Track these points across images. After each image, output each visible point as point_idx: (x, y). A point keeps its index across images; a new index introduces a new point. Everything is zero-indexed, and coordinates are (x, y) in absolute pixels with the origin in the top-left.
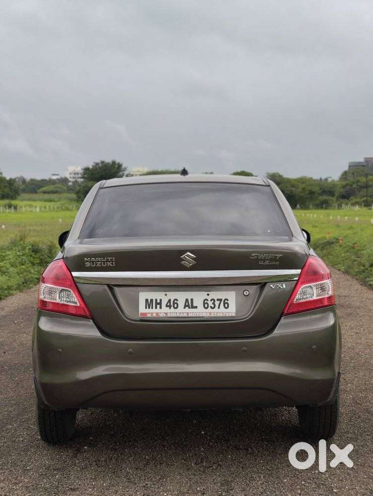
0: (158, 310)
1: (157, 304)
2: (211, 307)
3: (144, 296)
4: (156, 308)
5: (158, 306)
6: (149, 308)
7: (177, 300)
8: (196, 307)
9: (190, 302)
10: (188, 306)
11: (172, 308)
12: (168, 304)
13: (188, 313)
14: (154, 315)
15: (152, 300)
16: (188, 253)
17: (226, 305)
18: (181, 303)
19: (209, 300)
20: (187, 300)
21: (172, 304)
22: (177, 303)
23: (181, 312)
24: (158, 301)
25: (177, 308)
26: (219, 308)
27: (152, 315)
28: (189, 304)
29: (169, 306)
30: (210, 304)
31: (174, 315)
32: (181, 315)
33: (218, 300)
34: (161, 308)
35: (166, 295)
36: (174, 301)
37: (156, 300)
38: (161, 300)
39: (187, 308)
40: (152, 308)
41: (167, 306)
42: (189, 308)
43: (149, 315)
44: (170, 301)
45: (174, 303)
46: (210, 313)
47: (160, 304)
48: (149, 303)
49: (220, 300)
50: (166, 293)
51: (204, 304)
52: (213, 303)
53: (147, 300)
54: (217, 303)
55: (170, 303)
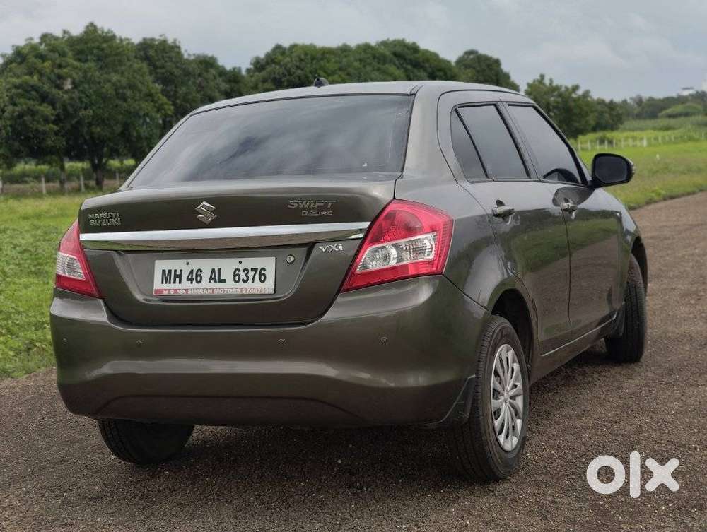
0: (177, 286)
1: (176, 276)
2: (243, 280)
3: (161, 265)
4: (174, 282)
5: (177, 279)
6: (166, 283)
7: (201, 271)
8: (224, 281)
9: (217, 272)
10: (215, 279)
11: (194, 282)
12: (190, 277)
13: (213, 290)
14: (172, 292)
15: (170, 271)
16: (204, 203)
17: (263, 277)
18: (206, 275)
19: (241, 269)
20: (213, 271)
21: (194, 277)
22: (200, 276)
23: (206, 287)
24: (178, 273)
25: (200, 282)
26: (253, 281)
27: (169, 292)
28: (216, 277)
29: (190, 279)
30: (243, 275)
31: (196, 292)
32: (206, 292)
33: (252, 270)
34: (180, 282)
35: (188, 264)
36: (197, 272)
37: (175, 271)
38: (181, 271)
39: (213, 282)
40: (170, 283)
41: (188, 279)
42: (215, 282)
43: (165, 293)
44: (192, 272)
45: (197, 275)
46: (241, 290)
47: (180, 276)
48: (166, 276)
49: (255, 270)
50: (188, 261)
51: (235, 275)
52: (246, 275)
53: (164, 271)
54: (251, 274)
55: (192, 276)
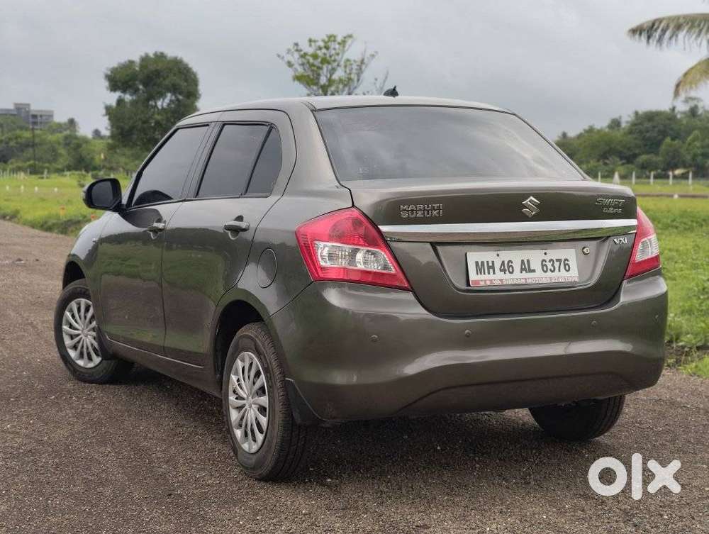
0: (491, 276)
1: (489, 267)
2: (551, 270)
3: (475, 256)
4: (489, 273)
5: (491, 270)
6: (481, 274)
7: (512, 262)
8: (534, 271)
9: (526, 263)
10: (525, 269)
11: (507, 272)
12: (502, 268)
13: (526, 279)
14: (488, 283)
15: (482, 263)
17: (567, 267)
18: (517, 267)
19: (548, 260)
20: (523, 261)
21: (506, 267)
22: (512, 266)
23: (517, 278)
24: (491, 264)
25: (512, 272)
26: (559, 271)
27: (485, 282)
28: (526, 267)
30: (549, 265)
31: (511, 282)
32: (519, 282)
33: (557, 260)
34: (494, 273)
35: (498, 255)
36: (508, 263)
37: (488, 262)
38: (493, 262)
39: (524, 272)
40: (484, 274)
41: (501, 270)
42: (527, 272)
43: (482, 283)
44: (503, 262)
45: (509, 267)
46: (551, 278)
47: (493, 267)
48: (480, 268)
49: (560, 261)
50: (499, 252)
51: (543, 266)
52: (553, 265)
53: (477, 263)
54: (557, 264)
55: (504, 267)
